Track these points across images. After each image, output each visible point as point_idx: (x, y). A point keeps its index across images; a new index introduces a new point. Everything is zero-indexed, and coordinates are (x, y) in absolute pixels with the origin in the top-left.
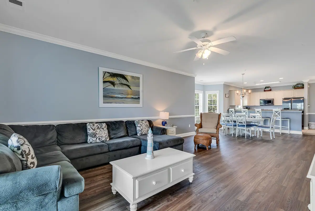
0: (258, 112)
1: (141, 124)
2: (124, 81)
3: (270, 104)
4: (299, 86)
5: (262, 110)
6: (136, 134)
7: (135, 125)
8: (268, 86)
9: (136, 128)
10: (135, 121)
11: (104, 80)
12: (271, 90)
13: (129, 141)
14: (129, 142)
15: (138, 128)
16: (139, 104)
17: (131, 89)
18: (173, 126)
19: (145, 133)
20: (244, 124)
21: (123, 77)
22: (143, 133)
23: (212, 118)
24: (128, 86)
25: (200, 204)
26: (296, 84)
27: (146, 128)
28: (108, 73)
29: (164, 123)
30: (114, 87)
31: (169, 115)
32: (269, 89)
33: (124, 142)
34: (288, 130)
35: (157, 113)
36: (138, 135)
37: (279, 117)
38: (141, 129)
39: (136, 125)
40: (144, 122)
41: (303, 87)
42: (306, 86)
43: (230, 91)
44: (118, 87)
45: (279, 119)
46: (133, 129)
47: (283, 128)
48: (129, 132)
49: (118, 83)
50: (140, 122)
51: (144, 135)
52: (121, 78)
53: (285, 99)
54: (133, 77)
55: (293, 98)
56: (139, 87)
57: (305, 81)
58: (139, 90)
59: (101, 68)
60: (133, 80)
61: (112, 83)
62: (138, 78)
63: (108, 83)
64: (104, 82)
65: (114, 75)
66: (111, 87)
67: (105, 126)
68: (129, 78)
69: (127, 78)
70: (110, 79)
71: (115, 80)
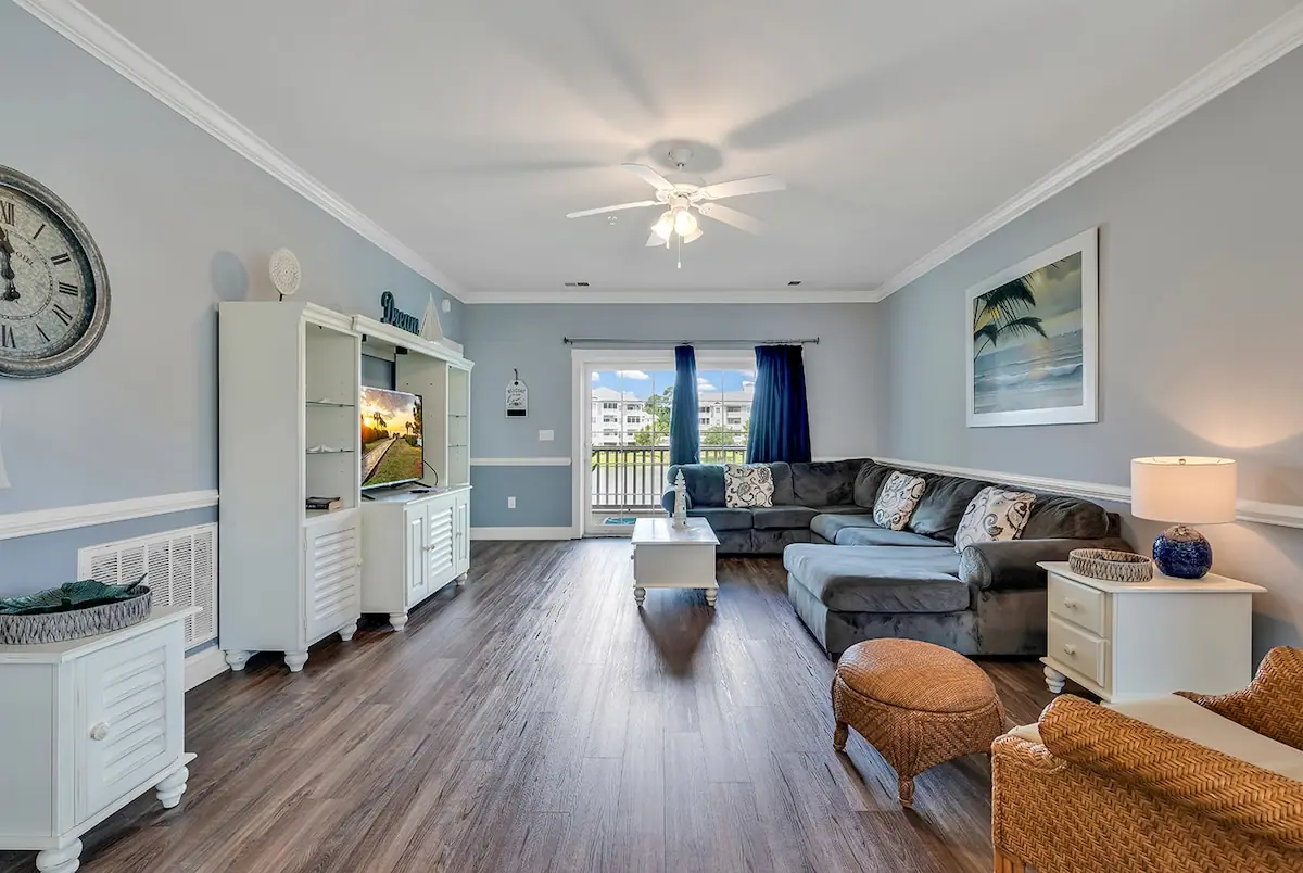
2: (1019, 308)
11: (976, 331)
17: (1043, 334)
21: (1017, 289)
28: (983, 297)
30: (995, 343)
44: (1005, 342)
49: (1003, 323)
52: (1011, 301)
54: (1052, 271)
56: (1078, 311)
58: (1078, 328)
59: (968, 292)
60: (1054, 282)
61: (990, 332)
62: (1075, 261)
63: (984, 338)
64: (977, 336)
65: (995, 298)
66: (989, 348)
67: (917, 484)
68: (1036, 286)
69: (1030, 288)
70: (987, 320)
71: (996, 317)
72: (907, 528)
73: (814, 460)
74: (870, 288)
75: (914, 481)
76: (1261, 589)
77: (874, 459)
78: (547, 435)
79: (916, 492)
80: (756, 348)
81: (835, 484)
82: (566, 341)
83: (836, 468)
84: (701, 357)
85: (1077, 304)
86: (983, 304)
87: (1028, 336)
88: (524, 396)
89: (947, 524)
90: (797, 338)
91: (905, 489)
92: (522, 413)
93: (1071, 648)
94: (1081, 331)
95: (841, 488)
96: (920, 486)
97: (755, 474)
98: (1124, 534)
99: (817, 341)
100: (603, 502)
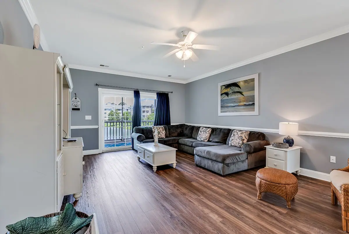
2: (236, 89)
11: (221, 93)
17: (243, 95)
21: (235, 85)
24: (241, 93)
28: (224, 85)
30: (228, 97)
36: (229, 144)
44: (231, 96)
49: (231, 92)
52: (233, 87)
54: (246, 81)
56: (253, 91)
59: (219, 84)
60: (246, 84)
61: (227, 94)
62: (253, 80)
63: (224, 95)
64: (222, 94)
65: (228, 86)
66: (226, 97)
67: (209, 130)
68: (241, 84)
69: (239, 85)
70: (225, 91)
71: (228, 90)
72: (209, 141)
73: (171, 124)
74: (184, 80)
75: (209, 129)
76: (301, 147)
77: (186, 124)
78: (88, 118)
79: (210, 132)
80: (157, 93)
81: (179, 130)
82: (97, 85)
83: (178, 126)
84: (142, 94)
85: (253, 89)
86: (224, 87)
87: (239, 96)
88: (79, 103)
89: (222, 139)
90: (167, 91)
91: (207, 131)
92: (78, 109)
93: (276, 164)
94: (254, 95)
95: (180, 132)
96: (211, 130)
97: (161, 129)
98: (266, 139)
99: (172, 92)
100: (109, 139)
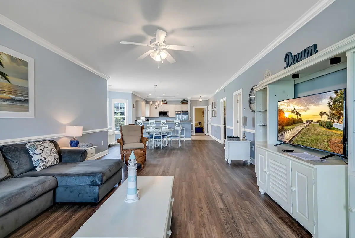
0: (163, 123)
1: (42, 148)
3: (167, 116)
4: (185, 101)
5: (167, 121)
6: (33, 169)
7: (27, 151)
8: (164, 100)
9: (30, 158)
10: (25, 144)
12: (166, 104)
13: (35, 184)
14: (36, 186)
15: (35, 158)
16: (28, 111)
17: (8, 81)
18: (92, 146)
19: (51, 164)
20: (160, 135)
22: (49, 164)
23: (135, 131)
24: (3, 75)
25: (204, 230)
26: (182, 100)
27: (52, 154)
29: (74, 143)
31: (83, 130)
32: (165, 102)
33: (24, 190)
34: (183, 137)
35: (61, 127)
36: (38, 169)
37: (179, 127)
38: (43, 158)
39: (30, 152)
40: (46, 144)
41: (187, 103)
42: (189, 102)
43: (136, 101)
45: (179, 128)
46: (23, 160)
47: (181, 136)
48: (14, 167)
50: (39, 146)
51: (49, 167)
53: (177, 112)
55: (183, 111)
57: (189, 98)
58: (27, 87)
